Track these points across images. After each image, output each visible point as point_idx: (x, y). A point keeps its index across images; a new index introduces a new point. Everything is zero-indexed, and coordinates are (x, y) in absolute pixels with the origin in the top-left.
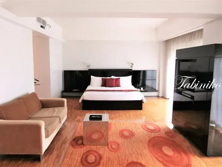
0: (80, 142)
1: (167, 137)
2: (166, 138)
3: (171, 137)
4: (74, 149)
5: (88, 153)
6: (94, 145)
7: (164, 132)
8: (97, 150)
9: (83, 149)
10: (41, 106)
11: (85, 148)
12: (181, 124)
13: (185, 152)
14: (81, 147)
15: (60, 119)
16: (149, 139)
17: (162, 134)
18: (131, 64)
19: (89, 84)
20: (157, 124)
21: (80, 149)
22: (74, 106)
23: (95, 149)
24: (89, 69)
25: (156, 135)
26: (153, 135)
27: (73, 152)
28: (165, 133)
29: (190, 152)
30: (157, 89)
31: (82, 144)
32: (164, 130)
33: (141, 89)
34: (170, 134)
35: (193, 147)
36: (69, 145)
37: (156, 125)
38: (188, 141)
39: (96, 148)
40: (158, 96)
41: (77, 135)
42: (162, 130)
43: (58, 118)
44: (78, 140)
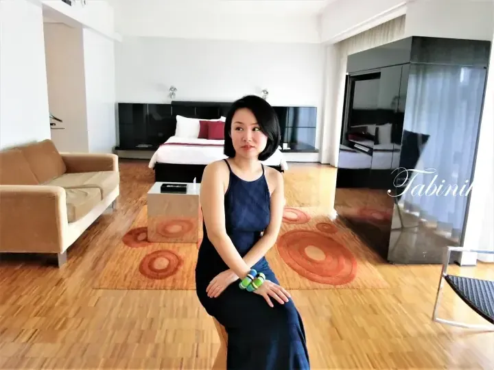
0: (141, 237)
1: (318, 231)
2: (316, 233)
3: (327, 231)
4: (128, 249)
5: (157, 254)
6: (170, 242)
7: (316, 223)
8: (175, 250)
9: (146, 248)
10: (65, 169)
11: (150, 246)
12: (353, 211)
13: (348, 256)
14: (144, 246)
15: (102, 191)
16: (283, 233)
17: (311, 226)
18: (264, 91)
19: (173, 133)
20: (304, 209)
21: (141, 248)
22: (138, 177)
23: (171, 249)
24: (173, 102)
25: (298, 229)
26: (292, 227)
27: (125, 252)
28: (317, 225)
29: (358, 256)
30: (317, 147)
31: (146, 240)
32: (316, 219)
33: (282, 147)
34: (325, 227)
35: (367, 248)
36: (118, 241)
37: (301, 212)
38: (359, 238)
39: (174, 247)
40: (319, 163)
41: (137, 225)
42: (311, 221)
43: (99, 190)
44: (138, 234)
